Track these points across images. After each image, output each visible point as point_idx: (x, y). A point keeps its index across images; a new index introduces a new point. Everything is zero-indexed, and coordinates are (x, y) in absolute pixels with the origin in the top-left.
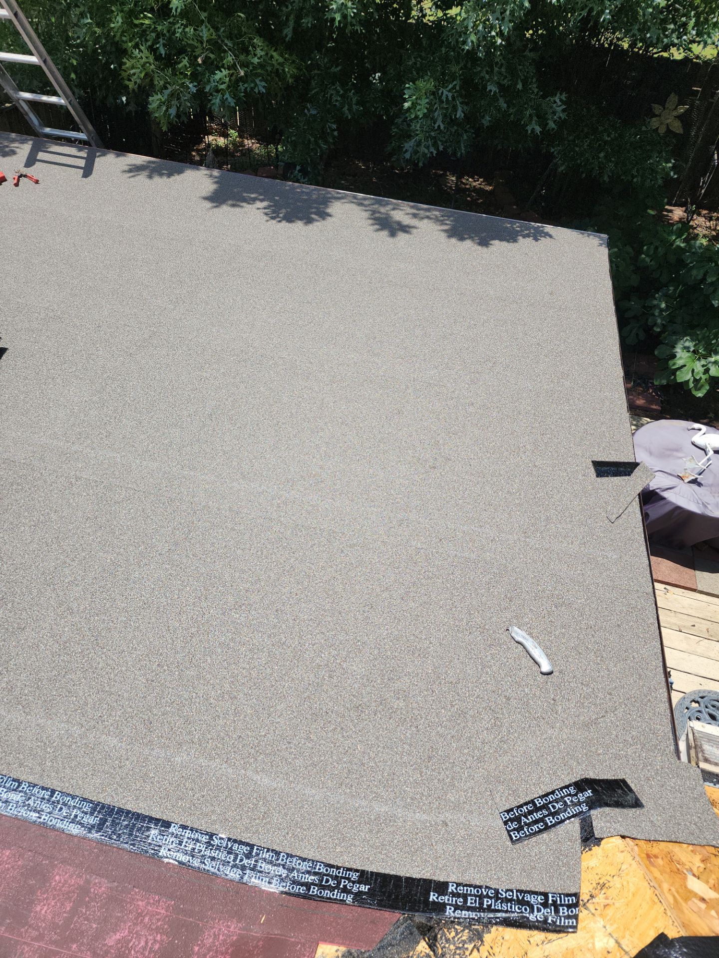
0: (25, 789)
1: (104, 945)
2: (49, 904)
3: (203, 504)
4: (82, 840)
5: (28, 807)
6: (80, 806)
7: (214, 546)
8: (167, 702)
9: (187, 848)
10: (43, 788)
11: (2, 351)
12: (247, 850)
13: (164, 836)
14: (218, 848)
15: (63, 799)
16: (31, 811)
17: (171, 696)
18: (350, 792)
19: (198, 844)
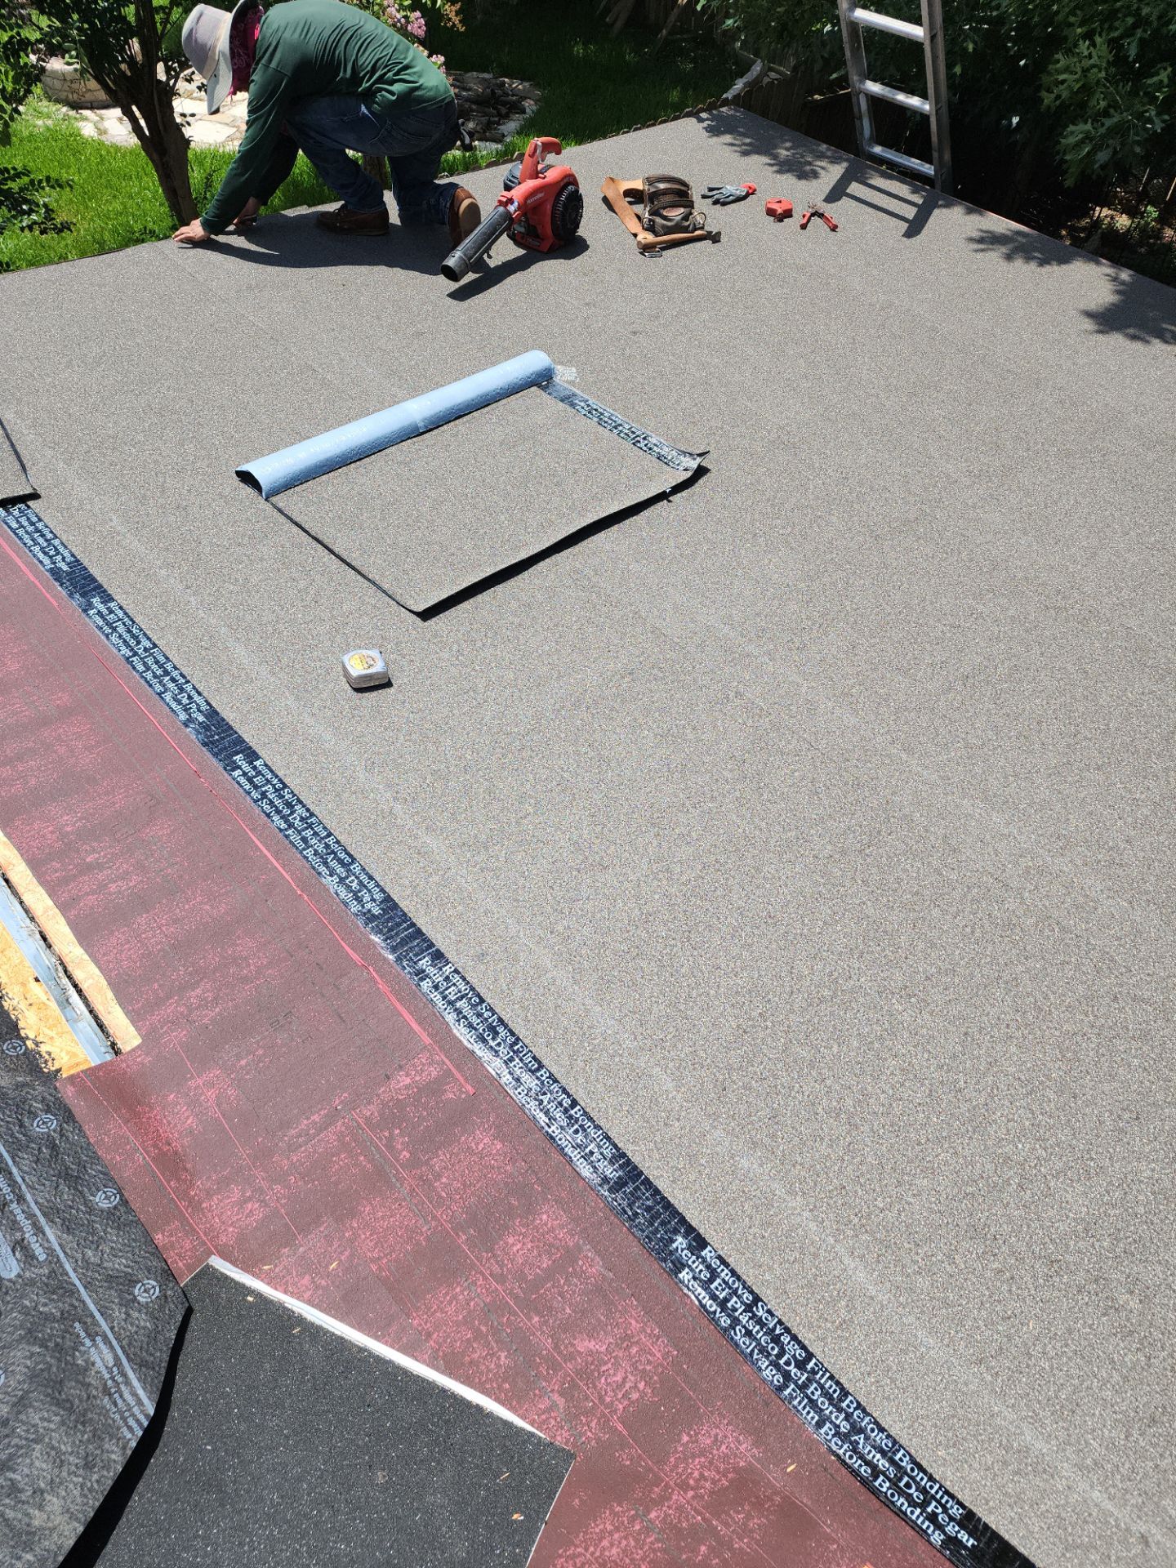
0: (544, 1078)
1: (573, 1345)
2: (524, 1244)
3: (906, 811)
4: (589, 1189)
5: (540, 1104)
6: (602, 1143)
7: (899, 883)
8: (756, 1073)
9: (718, 1293)
10: (565, 1091)
11: (701, 472)
12: (800, 1354)
13: (693, 1254)
14: (759, 1322)
15: (583, 1120)
16: (541, 1110)
17: (765, 1068)
18: (991, 1382)
19: (735, 1299)
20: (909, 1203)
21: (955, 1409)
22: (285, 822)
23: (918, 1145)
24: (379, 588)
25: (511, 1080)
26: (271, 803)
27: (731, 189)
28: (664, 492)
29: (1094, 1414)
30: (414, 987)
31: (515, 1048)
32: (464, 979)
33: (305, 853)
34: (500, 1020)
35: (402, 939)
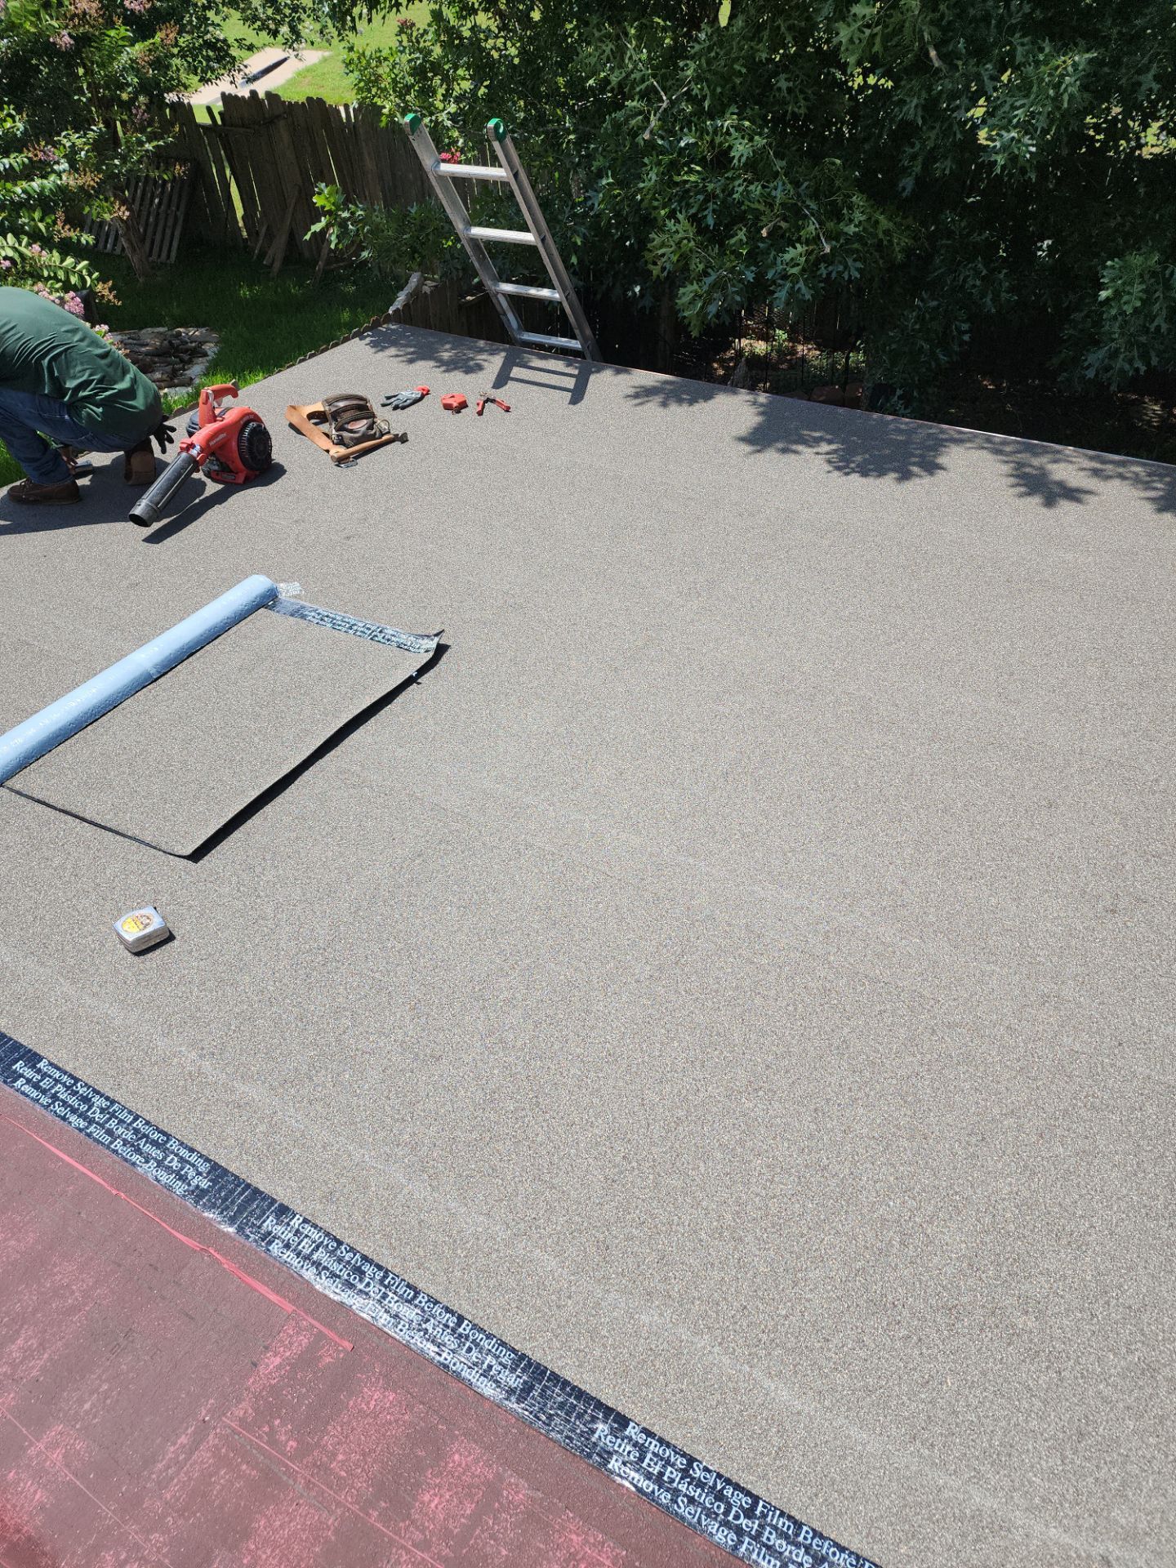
0: (423, 1304)
2: (441, 1496)
3: (708, 912)
4: (496, 1408)
5: (425, 1334)
6: (498, 1353)
7: (718, 983)
8: (633, 1220)
9: (651, 1470)
10: (447, 1310)
11: (441, 650)
12: (746, 1501)
13: (617, 1437)
14: (700, 1485)
15: (474, 1334)
16: (428, 1340)
17: (641, 1212)
18: (930, 1456)
19: (670, 1469)
20: (808, 1300)
21: (904, 1498)
22: (84, 1120)
23: (802, 1237)
24: (142, 842)
25: (389, 1318)
26: (65, 1103)
27: (407, 394)
28: (411, 677)
29: (1028, 1450)
30: (263, 1254)
31: (386, 1282)
32: (315, 1226)
33: (112, 1146)
34: (365, 1258)
35: (239, 1206)
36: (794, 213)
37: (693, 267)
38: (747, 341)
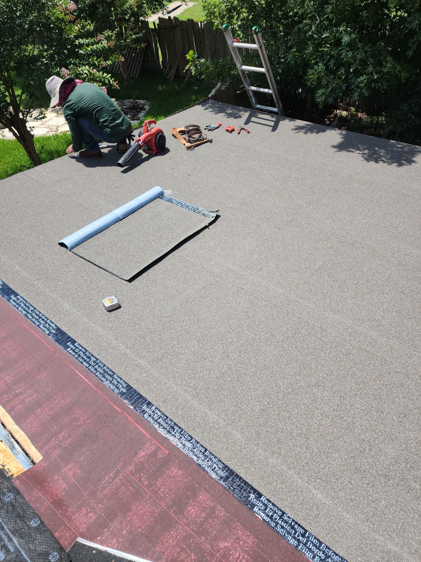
0: (194, 443)
1: (218, 546)
2: (195, 509)
3: (306, 320)
4: (216, 482)
5: (193, 453)
6: (218, 463)
7: (308, 346)
8: (269, 425)
9: (269, 514)
10: (202, 446)
11: (217, 217)
12: (302, 531)
13: (257, 500)
14: (286, 522)
15: (210, 456)
16: (194, 455)
17: (272, 423)
18: (373, 527)
19: (275, 515)
20: (332, 464)
21: (361, 541)
22: (88, 364)
23: (331, 441)
24: (113, 274)
25: (182, 445)
26: (82, 358)
27: (214, 125)
28: (206, 225)
29: (411, 532)
30: (142, 417)
31: (182, 433)
32: (159, 410)
33: (96, 374)
34: (175, 424)
35: (135, 400)
36: (364, 63)
37: (322, 83)
38: (339, 111)
